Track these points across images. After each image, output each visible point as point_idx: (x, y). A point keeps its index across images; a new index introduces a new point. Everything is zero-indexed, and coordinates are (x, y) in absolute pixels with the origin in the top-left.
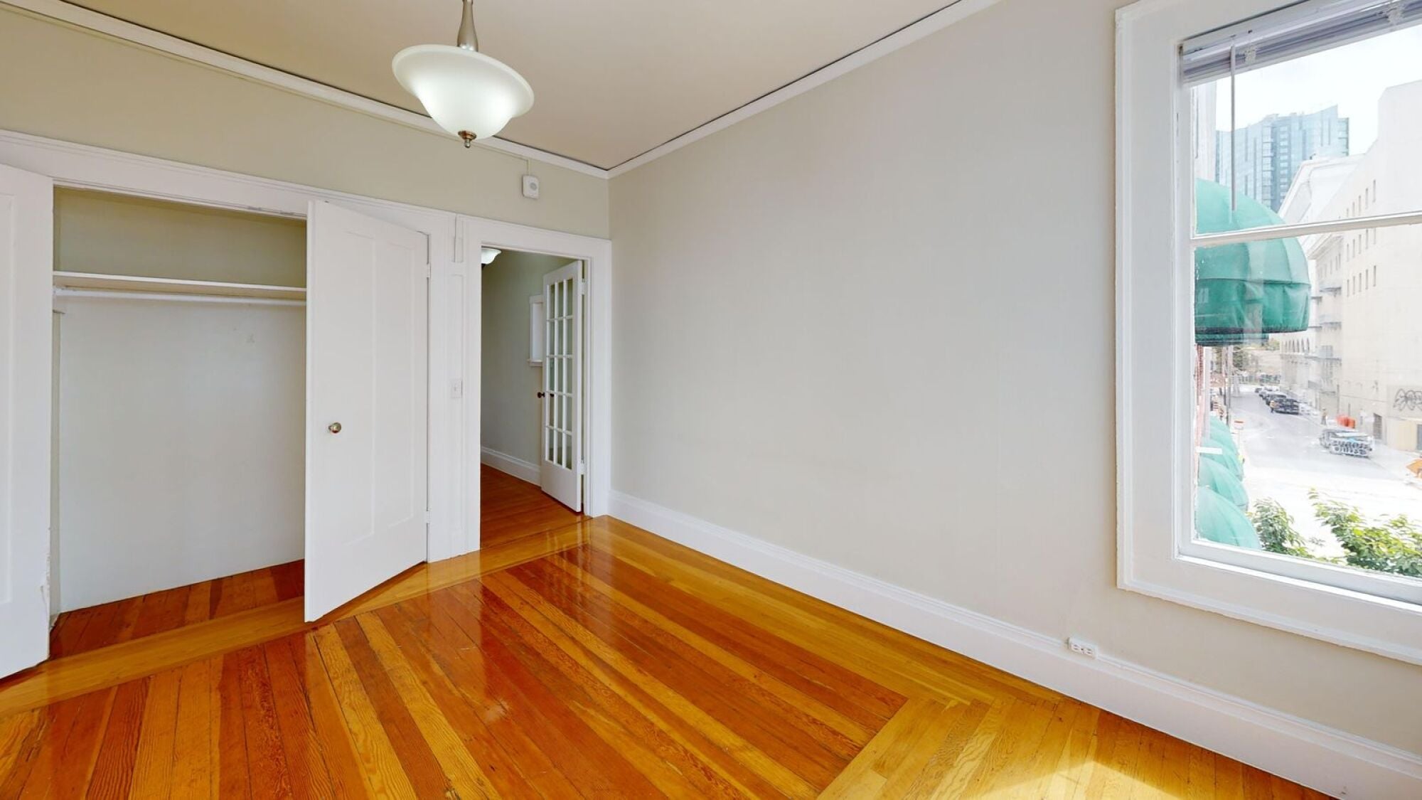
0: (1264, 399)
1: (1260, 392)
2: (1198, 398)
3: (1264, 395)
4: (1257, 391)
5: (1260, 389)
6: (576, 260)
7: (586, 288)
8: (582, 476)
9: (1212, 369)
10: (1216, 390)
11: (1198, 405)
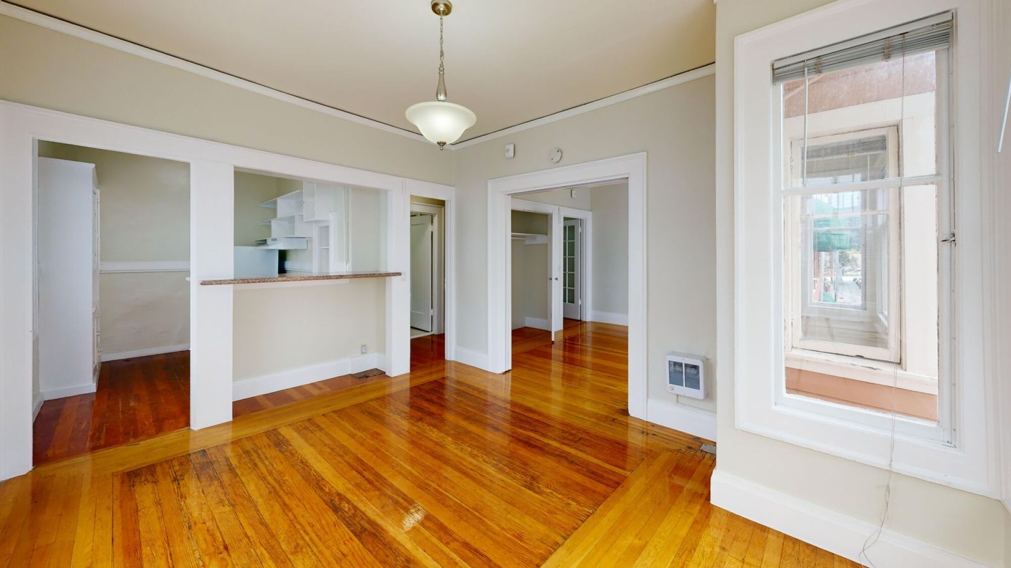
0: (859, 285)
1: (856, 281)
2: (814, 285)
3: (859, 283)
4: (855, 280)
5: (856, 279)
6: (578, 219)
7: (582, 230)
8: (580, 305)
9: (825, 266)
10: (829, 279)
11: (815, 288)
